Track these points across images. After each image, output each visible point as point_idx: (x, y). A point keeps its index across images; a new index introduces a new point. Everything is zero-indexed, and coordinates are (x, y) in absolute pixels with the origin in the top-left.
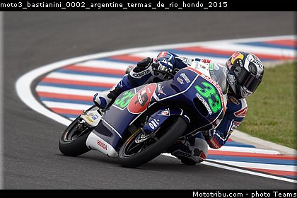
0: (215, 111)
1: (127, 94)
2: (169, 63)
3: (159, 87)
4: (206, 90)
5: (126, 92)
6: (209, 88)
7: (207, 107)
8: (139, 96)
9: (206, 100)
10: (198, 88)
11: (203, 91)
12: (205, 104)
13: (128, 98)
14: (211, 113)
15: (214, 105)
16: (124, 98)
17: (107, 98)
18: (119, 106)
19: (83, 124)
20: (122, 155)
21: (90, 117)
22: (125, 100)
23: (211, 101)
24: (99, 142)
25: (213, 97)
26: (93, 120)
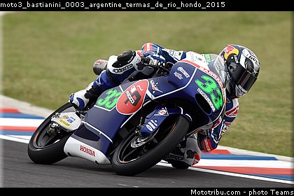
0: (218, 107)
1: (112, 93)
2: (161, 57)
3: (152, 84)
4: (208, 84)
5: (110, 91)
6: (210, 82)
7: (210, 103)
8: (129, 95)
9: (209, 96)
10: (199, 83)
11: (205, 86)
12: (208, 100)
13: (114, 98)
14: (214, 110)
15: (216, 101)
16: (108, 98)
17: (84, 99)
18: (104, 106)
19: (56, 128)
20: (118, 161)
21: (66, 120)
22: (111, 100)
23: (213, 97)
24: (82, 148)
25: (214, 92)
26: (69, 123)
